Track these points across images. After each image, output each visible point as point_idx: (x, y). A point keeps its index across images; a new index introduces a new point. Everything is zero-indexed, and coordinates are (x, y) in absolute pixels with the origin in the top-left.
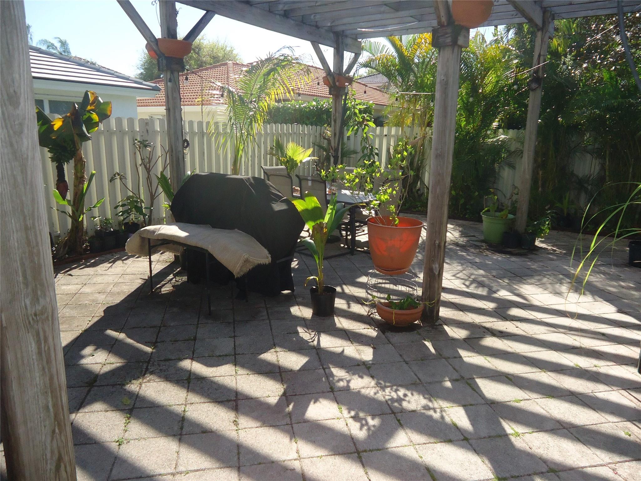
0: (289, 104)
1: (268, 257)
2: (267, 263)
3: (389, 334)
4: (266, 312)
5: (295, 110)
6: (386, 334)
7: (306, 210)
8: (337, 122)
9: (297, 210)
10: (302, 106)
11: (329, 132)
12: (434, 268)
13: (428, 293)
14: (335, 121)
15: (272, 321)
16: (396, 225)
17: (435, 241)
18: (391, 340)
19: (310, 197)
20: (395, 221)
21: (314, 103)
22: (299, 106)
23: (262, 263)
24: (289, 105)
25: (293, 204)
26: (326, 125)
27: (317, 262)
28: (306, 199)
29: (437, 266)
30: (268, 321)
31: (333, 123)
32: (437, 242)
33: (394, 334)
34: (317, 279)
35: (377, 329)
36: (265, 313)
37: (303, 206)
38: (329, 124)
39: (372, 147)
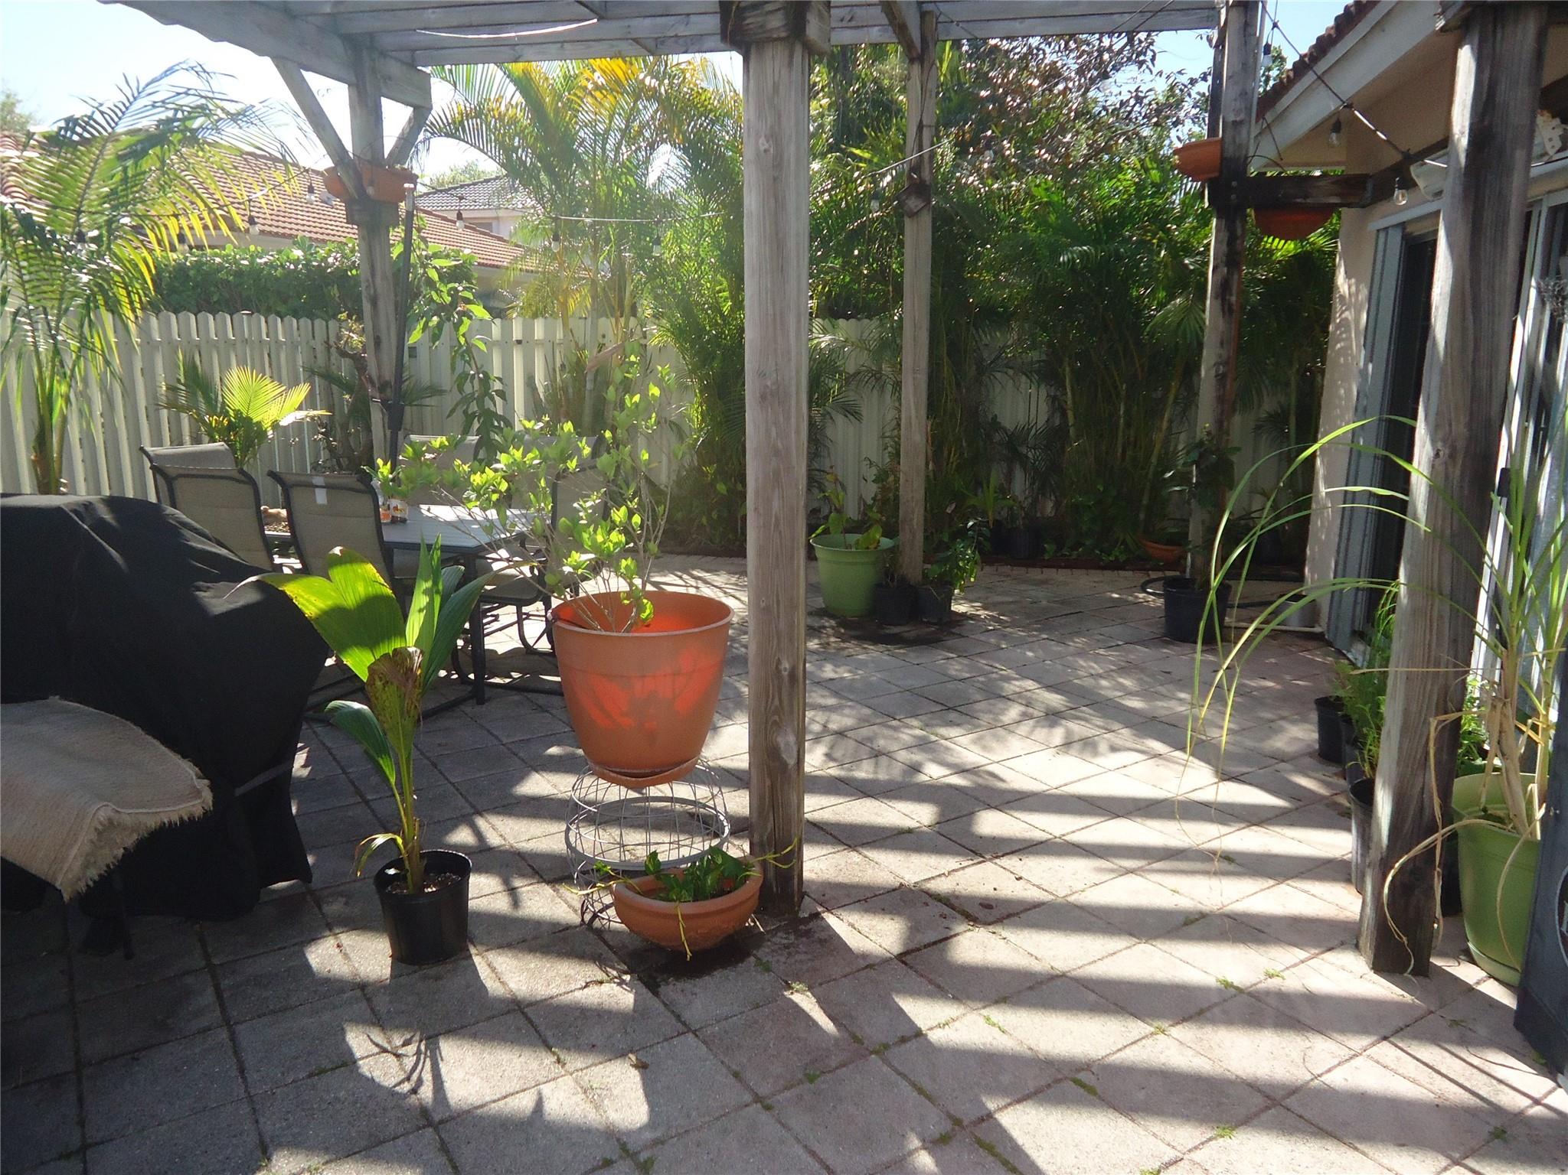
0: (217, 255)
1: (197, 793)
2: (198, 812)
3: (673, 990)
4: (210, 990)
5: (240, 273)
6: (663, 989)
7: (337, 613)
8: (381, 304)
9: (301, 613)
10: (258, 261)
11: (355, 337)
12: (782, 746)
13: (770, 825)
14: (374, 302)
15: (241, 1029)
16: (646, 625)
17: (779, 662)
18: (687, 1015)
19: (349, 566)
20: (641, 608)
21: (298, 253)
22: (252, 262)
23: (175, 818)
24: (218, 260)
25: (283, 592)
26: (343, 316)
27: (393, 780)
28: (337, 573)
29: (792, 739)
30: (224, 1035)
31: (367, 307)
32: (786, 665)
33: (687, 985)
34: (400, 841)
35: (627, 978)
36: (208, 997)
37: (320, 594)
38: (357, 313)
39: (486, 374)
